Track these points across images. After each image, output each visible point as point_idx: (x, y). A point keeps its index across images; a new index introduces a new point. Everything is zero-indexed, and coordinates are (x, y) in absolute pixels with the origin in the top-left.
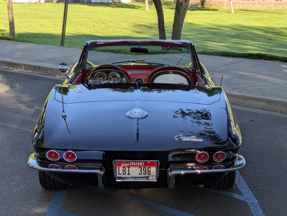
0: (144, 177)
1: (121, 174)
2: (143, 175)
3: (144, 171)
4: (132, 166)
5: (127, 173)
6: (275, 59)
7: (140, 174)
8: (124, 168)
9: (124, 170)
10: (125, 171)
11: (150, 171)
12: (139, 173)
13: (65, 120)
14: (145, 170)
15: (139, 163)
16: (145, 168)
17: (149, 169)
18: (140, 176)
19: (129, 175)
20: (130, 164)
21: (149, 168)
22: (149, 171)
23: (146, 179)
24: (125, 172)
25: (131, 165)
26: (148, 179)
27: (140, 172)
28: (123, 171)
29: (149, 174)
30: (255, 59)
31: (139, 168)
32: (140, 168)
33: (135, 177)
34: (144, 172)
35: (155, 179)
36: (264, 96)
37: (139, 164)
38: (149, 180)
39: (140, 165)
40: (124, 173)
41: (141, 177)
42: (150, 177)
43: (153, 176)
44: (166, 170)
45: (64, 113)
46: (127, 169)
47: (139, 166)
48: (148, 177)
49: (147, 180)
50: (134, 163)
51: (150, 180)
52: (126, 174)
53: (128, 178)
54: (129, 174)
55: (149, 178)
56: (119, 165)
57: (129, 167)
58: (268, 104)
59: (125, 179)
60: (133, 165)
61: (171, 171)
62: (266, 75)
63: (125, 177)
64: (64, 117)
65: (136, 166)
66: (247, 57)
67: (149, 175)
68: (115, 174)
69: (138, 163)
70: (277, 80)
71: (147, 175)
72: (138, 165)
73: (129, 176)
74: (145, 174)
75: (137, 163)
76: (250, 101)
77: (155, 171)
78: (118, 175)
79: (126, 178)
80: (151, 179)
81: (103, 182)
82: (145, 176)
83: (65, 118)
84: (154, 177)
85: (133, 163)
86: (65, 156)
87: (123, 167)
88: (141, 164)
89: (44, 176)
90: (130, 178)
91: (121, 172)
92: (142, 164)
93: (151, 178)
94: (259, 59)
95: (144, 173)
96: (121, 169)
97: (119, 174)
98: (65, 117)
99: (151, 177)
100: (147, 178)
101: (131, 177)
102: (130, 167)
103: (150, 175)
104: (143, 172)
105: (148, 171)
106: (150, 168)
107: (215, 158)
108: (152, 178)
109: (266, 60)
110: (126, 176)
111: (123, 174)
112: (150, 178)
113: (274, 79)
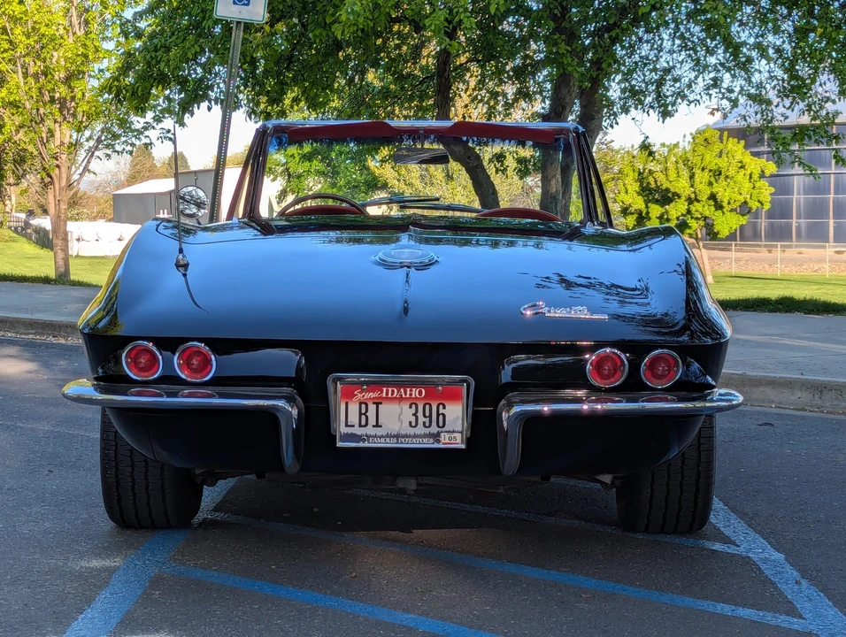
0: (425, 436)
1: (353, 426)
2: (420, 430)
3: (425, 416)
4: (387, 398)
5: (372, 421)
6: (834, 311)
7: (413, 424)
8: (363, 406)
9: (363, 411)
10: (364, 414)
11: (444, 415)
12: (410, 423)
13: (185, 275)
14: (427, 414)
15: (411, 391)
16: (427, 407)
17: (441, 411)
18: (411, 431)
19: (379, 429)
20: (382, 392)
21: (441, 407)
22: (441, 417)
23: (431, 440)
24: (367, 417)
25: (384, 395)
26: (439, 441)
27: (413, 419)
28: (361, 414)
29: (441, 424)
30: (775, 312)
31: (410, 407)
32: (414, 406)
33: (397, 436)
34: (424, 419)
35: (459, 440)
36: (802, 374)
37: (411, 394)
38: (440, 446)
39: (413, 396)
40: (363, 423)
41: (415, 436)
42: (442, 434)
43: (454, 432)
44: (495, 411)
45: (181, 257)
46: (372, 408)
47: (410, 398)
48: (438, 434)
49: (436, 446)
50: (393, 392)
51: (444, 444)
52: (370, 426)
53: (376, 436)
54: (377, 425)
55: (442, 439)
56: (349, 395)
57: (377, 404)
58: (817, 396)
59: (364, 441)
60: (390, 395)
61: (510, 405)
62: (809, 339)
63: (366, 436)
64: (182, 266)
65: (401, 399)
66: (752, 307)
67: (440, 430)
68: (333, 425)
69: (408, 390)
70: (841, 347)
71: (434, 429)
72: (408, 396)
73: (378, 431)
74: (427, 425)
75: (402, 390)
76: (762, 389)
77: (460, 415)
78: (343, 429)
79: (368, 436)
80: (447, 441)
81: (296, 451)
82: (427, 431)
83: (186, 270)
84: (455, 435)
85: (390, 389)
86: (179, 365)
87: (361, 404)
88: (415, 392)
89: (116, 475)
90: (380, 437)
91: (354, 418)
92: (420, 393)
93: (447, 438)
94: (787, 312)
95: (424, 423)
96: (354, 408)
97: (347, 425)
98: (186, 266)
99: (447, 436)
100: (436, 437)
101: (385, 434)
102: (381, 403)
103: (443, 429)
104: (421, 419)
105: (438, 415)
106: (444, 408)
107: (648, 373)
108: (450, 438)
109: (809, 314)
110: (370, 430)
111: (360, 426)
112: (444, 438)
113: (833, 346)
